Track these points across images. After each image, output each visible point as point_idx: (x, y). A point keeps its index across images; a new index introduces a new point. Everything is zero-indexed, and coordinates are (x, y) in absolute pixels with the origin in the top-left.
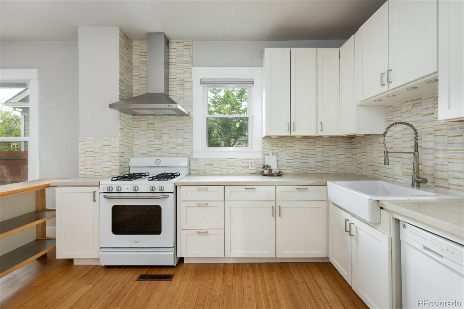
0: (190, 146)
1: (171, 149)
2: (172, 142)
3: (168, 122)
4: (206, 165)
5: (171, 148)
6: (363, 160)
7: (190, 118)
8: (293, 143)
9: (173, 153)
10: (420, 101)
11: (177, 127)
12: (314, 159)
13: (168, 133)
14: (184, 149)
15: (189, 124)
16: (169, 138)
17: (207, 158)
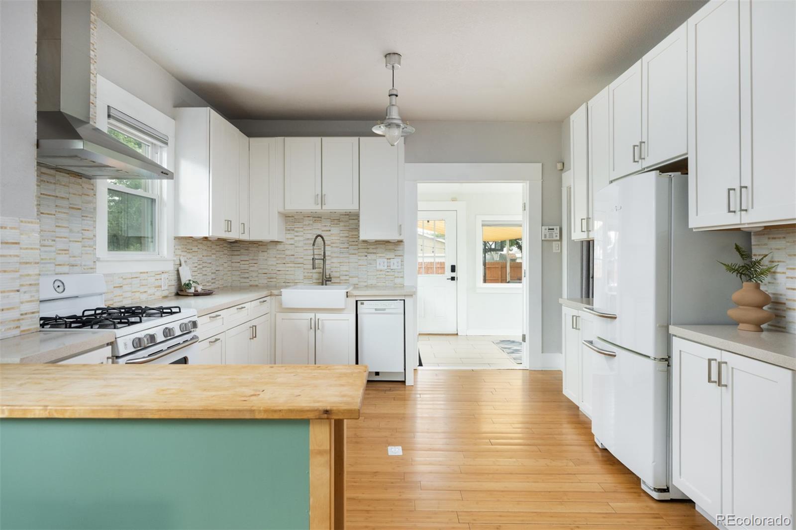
0: (92, 247)
1: (60, 254)
2: (61, 238)
3: (53, 186)
4: (114, 287)
5: (59, 252)
6: (252, 269)
7: (93, 185)
8: (197, 246)
9: (64, 265)
10: (320, 219)
11: (71, 202)
12: (211, 269)
13: (54, 215)
14: (82, 254)
15: (90, 198)
16: (56, 226)
17: (115, 274)
